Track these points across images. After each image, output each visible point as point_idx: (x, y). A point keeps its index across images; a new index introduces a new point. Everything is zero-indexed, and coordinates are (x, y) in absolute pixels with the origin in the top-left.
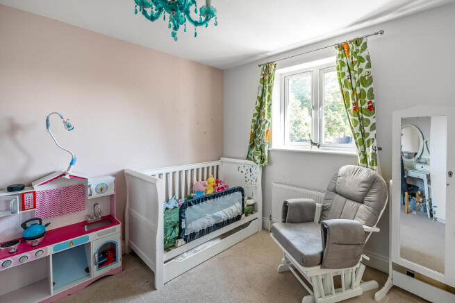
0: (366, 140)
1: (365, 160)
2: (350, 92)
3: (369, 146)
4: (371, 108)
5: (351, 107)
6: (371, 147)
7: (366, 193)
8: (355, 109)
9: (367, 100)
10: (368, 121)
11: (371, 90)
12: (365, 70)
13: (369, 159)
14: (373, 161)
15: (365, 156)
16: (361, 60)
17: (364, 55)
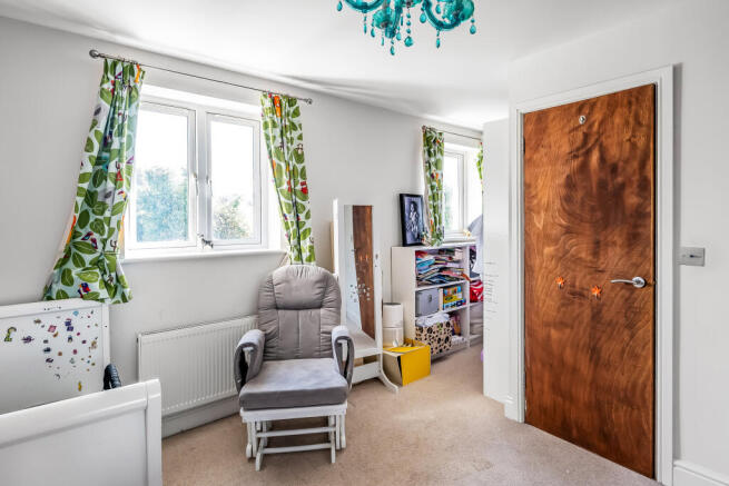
0: (301, 231)
1: (299, 257)
2: (283, 165)
3: (305, 238)
4: (305, 191)
5: (285, 186)
6: (308, 239)
7: (324, 294)
8: (290, 189)
9: (301, 180)
10: (304, 208)
11: (303, 169)
12: (296, 142)
13: (305, 255)
14: (310, 256)
15: (300, 251)
16: (294, 127)
17: (295, 120)
